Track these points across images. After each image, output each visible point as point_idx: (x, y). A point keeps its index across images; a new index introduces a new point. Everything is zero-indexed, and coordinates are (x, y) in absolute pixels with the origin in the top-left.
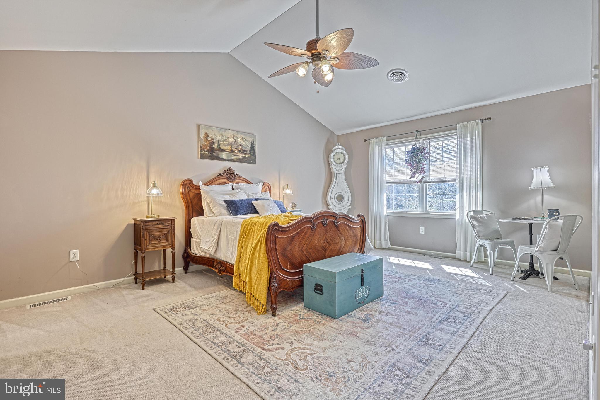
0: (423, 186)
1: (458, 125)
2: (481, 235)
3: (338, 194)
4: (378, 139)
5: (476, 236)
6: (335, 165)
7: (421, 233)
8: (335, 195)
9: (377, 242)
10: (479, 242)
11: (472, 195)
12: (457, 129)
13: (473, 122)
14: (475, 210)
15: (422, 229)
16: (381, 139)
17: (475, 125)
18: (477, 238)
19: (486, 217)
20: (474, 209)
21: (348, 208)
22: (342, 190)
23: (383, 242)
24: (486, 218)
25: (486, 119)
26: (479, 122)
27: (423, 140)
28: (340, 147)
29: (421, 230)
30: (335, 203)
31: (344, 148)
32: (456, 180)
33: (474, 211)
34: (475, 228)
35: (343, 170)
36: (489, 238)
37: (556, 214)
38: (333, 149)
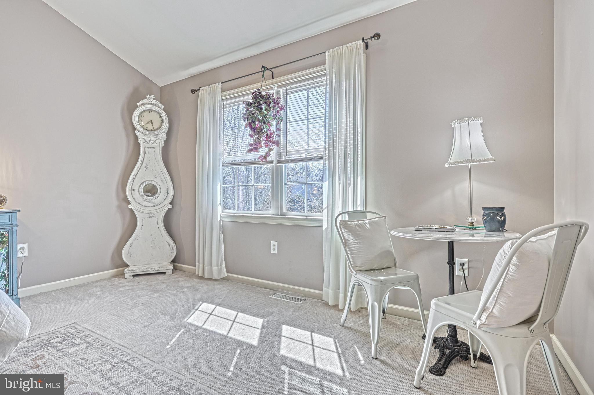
0: (277, 168)
1: (327, 53)
2: (359, 263)
3: (146, 183)
4: (211, 88)
5: (349, 265)
6: (142, 133)
7: (272, 252)
8: (140, 186)
9: (206, 267)
10: (355, 277)
11: (348, 183)
12: (325, 64)
13: (350, 44)
14: (353, 210)
15: (274, 246)
16: (215, 86)
17: (355, 49)
18: (351, 269)
19: (369, 223)
20: (350, 208)
21: (166, 208)
22: (156, 177)
23: (215, 269)
24: (368, 226)
25: (371, 38)
26: (360, 44)
27: (278, 87)
28: (154, 102)
29: (272, 247)
30: (140, 200)
31: (160, 105)
32: (324, 158)
33: (349, 213)
34: (349, 248)
35: (158, 141)
36: (374, 267)
37: (501, 218)
38: (138, 104)
